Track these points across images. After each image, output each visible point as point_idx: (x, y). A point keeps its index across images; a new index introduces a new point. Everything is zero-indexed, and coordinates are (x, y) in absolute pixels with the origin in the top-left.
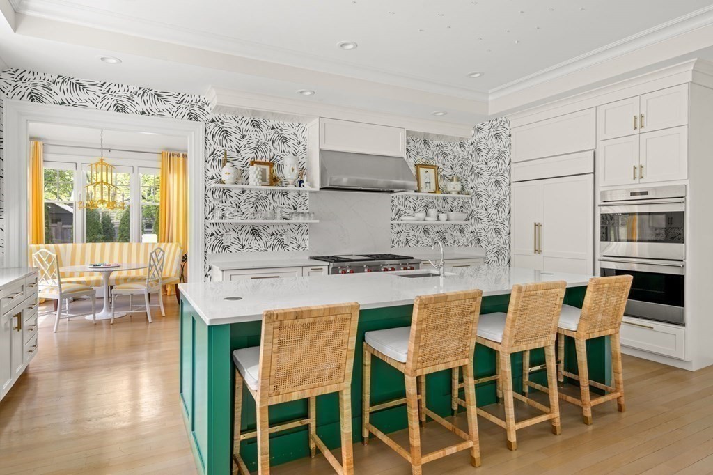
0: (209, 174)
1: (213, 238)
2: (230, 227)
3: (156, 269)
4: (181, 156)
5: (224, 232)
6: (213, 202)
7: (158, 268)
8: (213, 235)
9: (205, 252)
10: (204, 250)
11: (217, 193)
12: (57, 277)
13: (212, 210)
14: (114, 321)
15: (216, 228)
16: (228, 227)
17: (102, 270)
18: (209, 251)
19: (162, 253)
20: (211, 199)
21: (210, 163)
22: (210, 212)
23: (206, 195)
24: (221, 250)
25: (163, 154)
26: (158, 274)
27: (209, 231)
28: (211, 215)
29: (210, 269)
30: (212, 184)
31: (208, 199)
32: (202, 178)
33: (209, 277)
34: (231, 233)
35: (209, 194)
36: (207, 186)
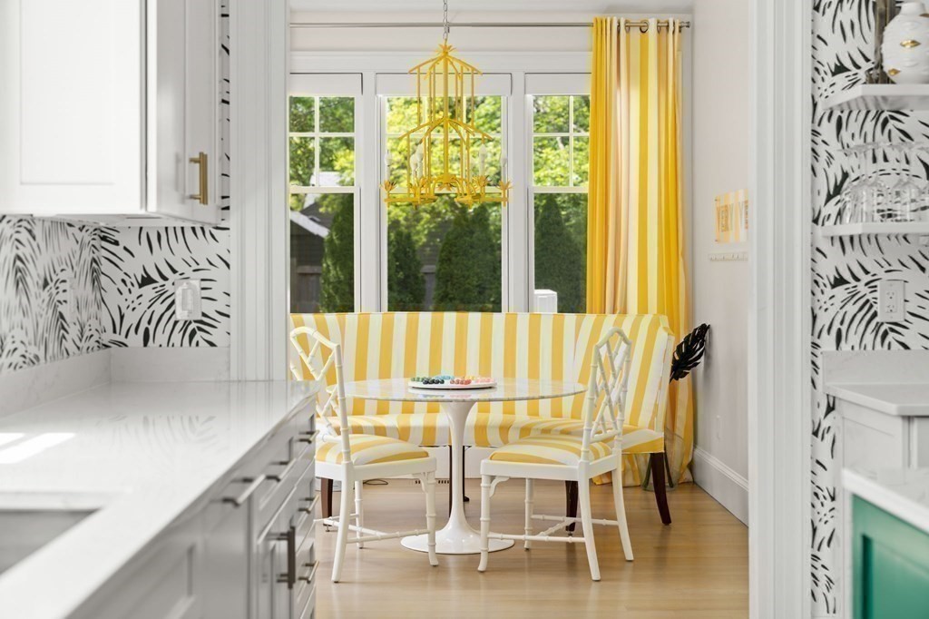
0: (828, 57)
1: (841, 292)
2: (904, 251)
3: (610, 401)
4: (652, 30)
5: (881, 273)
6: (842, 162)
7: (614, 397)
8: (840, 281)
9: (815, 345)
10: (809, 339)
11: (854, 126)
12: (339, 412)
13: (838, 189)
14: (489, 562)
15: (853, 257)
16: (895, 252)
17: (448, 395)
18: (828, 342)
19: (624, 346)
20: (834, 147)
21: (830, 12)
22: (829, 197)
23: (815, 133)
24: (869, 337)
25: (599, 27)
26: (613, 417)
27: (827, 270)
28: (832, 209)
29: (830, 409)
30: (840, 93)
31: (821, 149)
32: (802, 69)
33: (828, 438)
34: (904, 274)
35: (828, 130)
36: (820, 102)
